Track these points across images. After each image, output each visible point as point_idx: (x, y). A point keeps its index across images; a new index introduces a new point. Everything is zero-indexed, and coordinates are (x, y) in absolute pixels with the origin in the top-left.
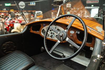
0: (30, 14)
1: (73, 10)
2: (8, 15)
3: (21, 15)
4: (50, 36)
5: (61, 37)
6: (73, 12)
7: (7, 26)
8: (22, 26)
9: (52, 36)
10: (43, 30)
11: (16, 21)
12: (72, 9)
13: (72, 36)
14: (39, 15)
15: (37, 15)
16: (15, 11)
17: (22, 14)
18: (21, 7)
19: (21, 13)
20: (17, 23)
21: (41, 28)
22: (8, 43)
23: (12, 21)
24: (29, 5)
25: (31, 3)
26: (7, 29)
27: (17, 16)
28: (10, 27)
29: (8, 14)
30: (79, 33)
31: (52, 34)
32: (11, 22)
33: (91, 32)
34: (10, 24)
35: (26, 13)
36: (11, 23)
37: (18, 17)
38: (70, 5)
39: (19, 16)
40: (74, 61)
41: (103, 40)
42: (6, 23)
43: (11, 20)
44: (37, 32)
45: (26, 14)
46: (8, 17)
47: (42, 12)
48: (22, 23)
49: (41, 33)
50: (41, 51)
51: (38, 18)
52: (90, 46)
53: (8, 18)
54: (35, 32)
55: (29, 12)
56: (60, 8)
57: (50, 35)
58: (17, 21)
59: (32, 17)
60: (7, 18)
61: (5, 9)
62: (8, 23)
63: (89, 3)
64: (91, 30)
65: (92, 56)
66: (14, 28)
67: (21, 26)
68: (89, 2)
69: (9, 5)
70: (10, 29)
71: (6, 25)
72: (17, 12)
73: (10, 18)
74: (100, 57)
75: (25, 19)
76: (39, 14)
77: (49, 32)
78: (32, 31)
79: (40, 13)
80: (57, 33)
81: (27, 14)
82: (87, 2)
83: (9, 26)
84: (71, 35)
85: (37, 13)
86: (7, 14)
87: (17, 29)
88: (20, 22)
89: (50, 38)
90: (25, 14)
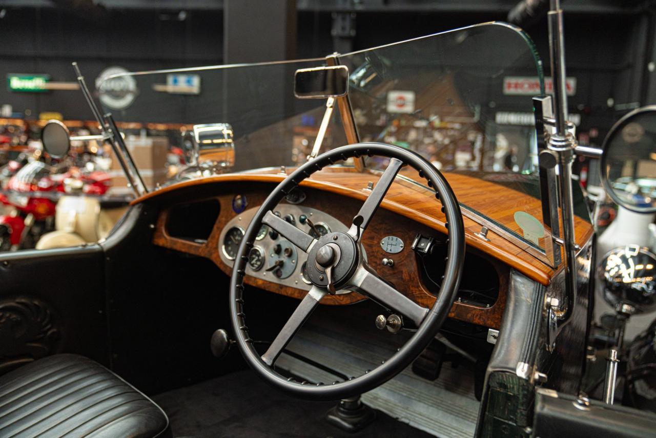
0: (164, 141)
1: (424, 130)
2: (26, 144)
3: (108, 140)
4: (268, 265)
5: (325, 265)
6: (427, 141)
7: (13, 214)
8: (106, 218)
9: (281, 264)
10: (234, 231)
11: (71, 183)
12: (422, 124)
13: (392, 266)
14: (212, 144)
15: (201, 145)
16: (71, 124)
17: (111, 136)
18: (107, 100)
19: (105, 129)
20: (77, 192)
21: (221, 218)
22: (12, 304)
23: (44, 183)
24: (159, 88)
25: (170, 79)
26: (11, 231)
27: (81, 155)
28: (29, 220)
29: (23, 138)
30: (426, 246)
31: (284, 258)
32: (41, 189)
33: (489, 241)
34: (31, 200)
35: (137, 133)
36: (38, 194)
37: (86, 157)
38: (409, 96)
39: (91, 154)
40: (412, 424)
41: (546, 286)
42: (9, 190)
43: (40, 175)
44: (197, 246)
45: (139, 144)
46: (22, 157)
47: (230, 132)
48: (106, 198)
49: (216, 248)
50: (215, 352)
51: (206, 162)
52: (489, 322)
53: (25, 162)
54: (181, 244)
55: (158, 134)
56: (329, 112)
57: (272, 260)
58: (78, 184)
59: (173, 164)
60: (14, 165)
61: (7, 110)
62: (21, 193)
63: (520, 91)
64: (486, 232)
65: (490, 369)
66: (53, 228)
67: (98, 217)
68: (516, 86)
69: (36, 83)
70: (30, 233)
71: (7, 204)
72: (85, 128)
73: (35, 165)
74: (530, 373)
75: (131, 172)
76: (216, 141)
77: (266, 246)
78: (165, 240)
79: (220, 135)
80: (306, 251)
81: (144, 142)
82: (509, 86)
83: (23, 213)
84: (385, 260)
85: (202, 137)
86: (15, 141)
87: (77, 232)
88: (97, 189)
89: (270, 277)
90: (132, 142)
